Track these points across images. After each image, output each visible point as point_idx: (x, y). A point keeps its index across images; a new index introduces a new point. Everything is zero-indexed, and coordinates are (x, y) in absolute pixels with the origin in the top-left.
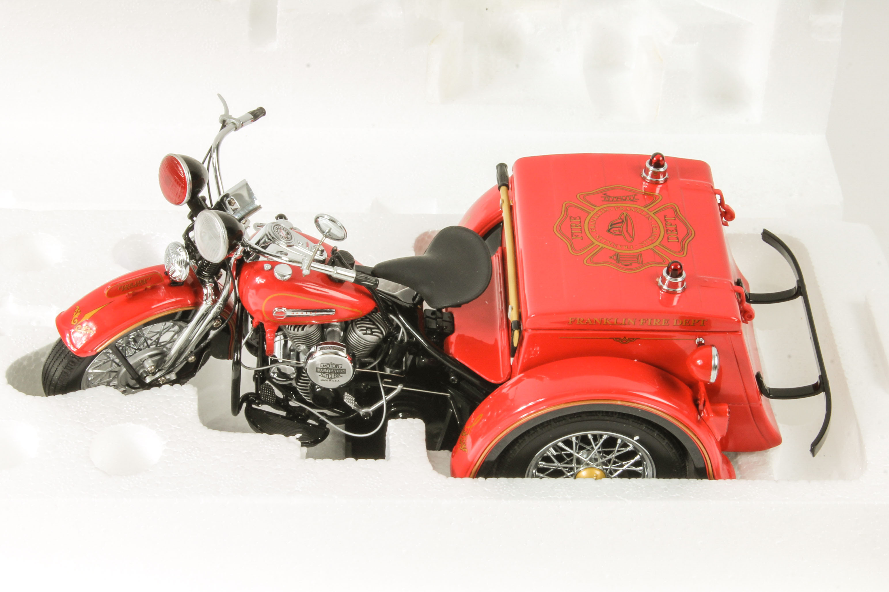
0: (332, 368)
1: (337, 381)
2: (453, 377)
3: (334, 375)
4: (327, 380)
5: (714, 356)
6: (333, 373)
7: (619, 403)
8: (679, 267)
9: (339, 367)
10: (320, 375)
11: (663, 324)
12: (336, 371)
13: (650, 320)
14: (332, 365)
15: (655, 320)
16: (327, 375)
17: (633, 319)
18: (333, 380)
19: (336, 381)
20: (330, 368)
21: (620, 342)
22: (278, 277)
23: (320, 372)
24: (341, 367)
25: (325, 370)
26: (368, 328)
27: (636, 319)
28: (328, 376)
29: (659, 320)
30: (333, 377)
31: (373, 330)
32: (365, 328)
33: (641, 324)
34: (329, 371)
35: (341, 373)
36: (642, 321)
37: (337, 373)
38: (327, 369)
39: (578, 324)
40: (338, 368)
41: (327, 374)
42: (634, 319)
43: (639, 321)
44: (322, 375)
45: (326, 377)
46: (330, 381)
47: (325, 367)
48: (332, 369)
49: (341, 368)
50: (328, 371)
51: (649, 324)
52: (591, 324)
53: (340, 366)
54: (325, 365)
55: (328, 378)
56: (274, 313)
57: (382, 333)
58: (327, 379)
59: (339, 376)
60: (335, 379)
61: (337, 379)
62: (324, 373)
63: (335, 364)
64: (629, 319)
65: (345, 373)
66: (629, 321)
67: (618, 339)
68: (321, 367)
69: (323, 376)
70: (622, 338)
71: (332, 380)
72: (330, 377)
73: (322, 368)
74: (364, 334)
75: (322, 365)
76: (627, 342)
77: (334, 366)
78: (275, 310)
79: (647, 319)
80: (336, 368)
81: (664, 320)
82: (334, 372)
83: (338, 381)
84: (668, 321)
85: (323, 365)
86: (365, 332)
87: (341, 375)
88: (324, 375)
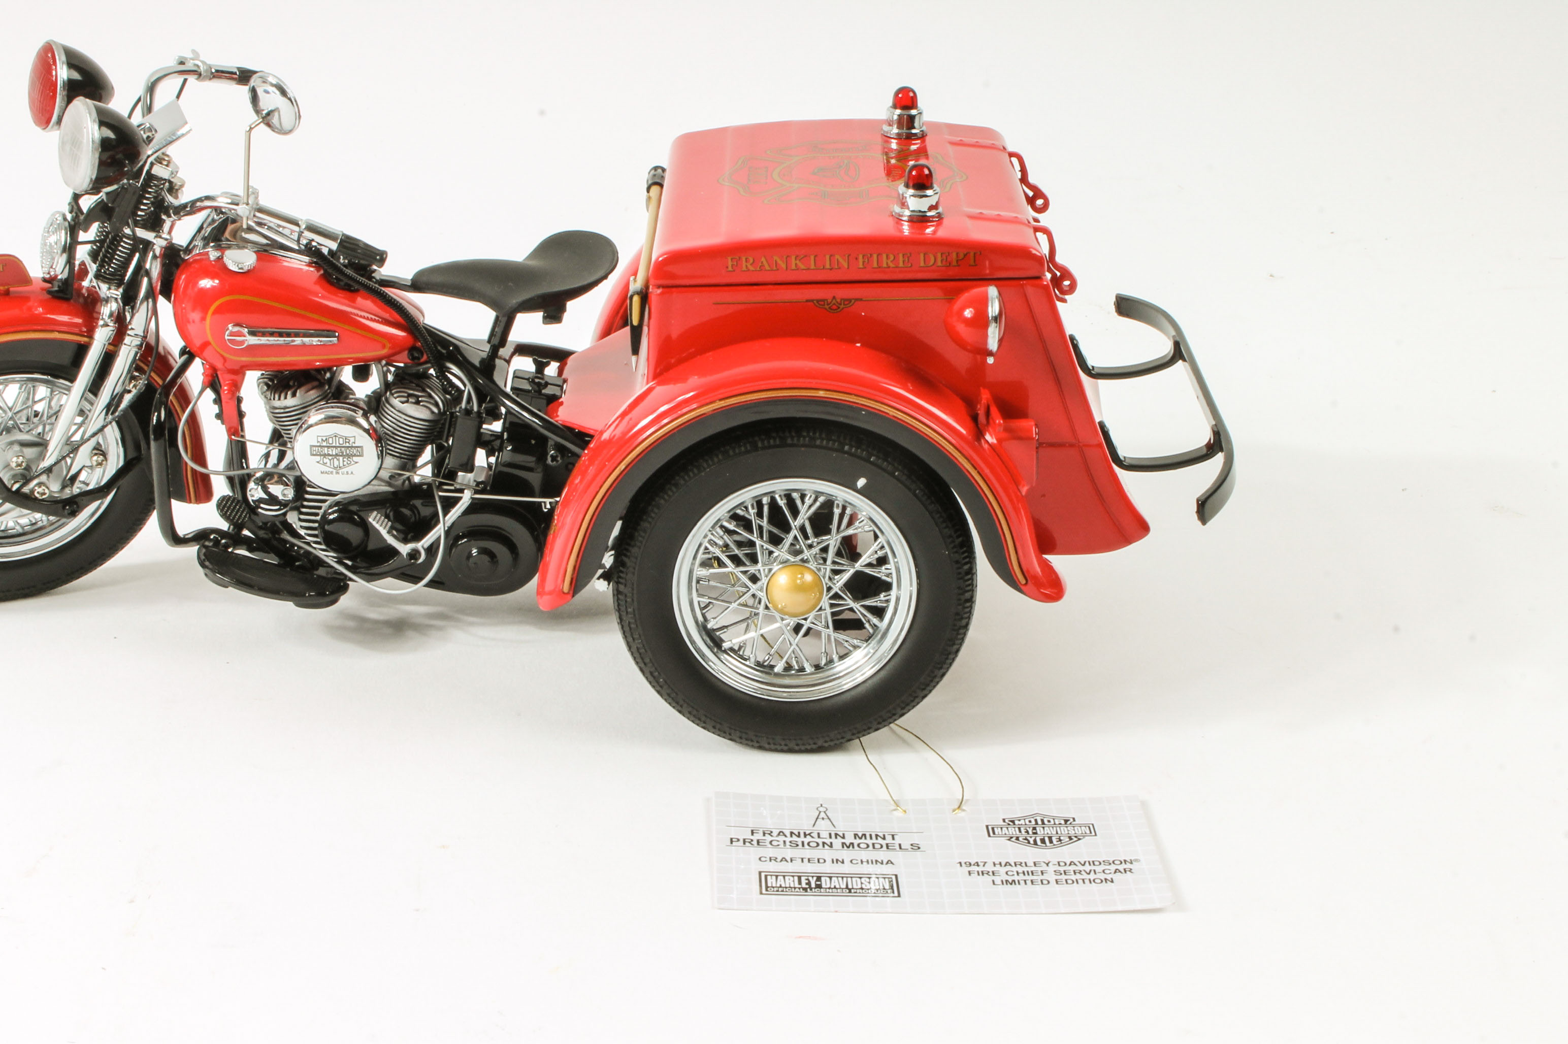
0: (338, 445)
1: (350, 473)
2: (553, 452)
3: (344, 461)
4: (332, 473)
5: (992, 299)
6: (341, 456)
7: (821, 393)
8: (926, 172)
9: (351, 443)
10: (318, 462)
11: (901, 265)
12: (346, 452)
13: (875, 256)
14: (337, 438)
15: (884, 256)
16: (330, 460)
17: (845, 255)
18: (343, 470)
19: (347, 473)
20: (334, 445)
21: (826, 309)
22: (233, 267)
23: (318, 455)
24: (354, 443)
25: (326, 449)
26: (410, 395)
27: (849, 255)
28: (332, 461)
29: (892, 257)
30: (341, 465)
31: (420, 399)
32: (406, 395)
33: (861, 266)
34: (332, 451)
35: (355, 455)
36: (861, 260)
37: (349, 456)
38: (328, 447)
39: (744, 271)
40: (347, 445)
41: (330, 458)
42: (847, 256)
43: (856, 259)
44: (321, 462)
45: (328, 464)
46: (337, 473)
47: (324, 444)
48: (339, 447)
49: (354, 445)
50: (331, 453)
51: (875, 265)
52: (769, 269)
53: (352, 440)
54: (324, 439)
55: (332, 466)
56: (227, 333)
57: (437, 405)
58: (331, 470)
59: (353, 463)
60: (345, 470)
61: (349, 469)
62: (325, 455)
63: (342, 437)
64: (837, 257)
65: (361, 455)
66: (838, 260)
67: (822, 303)
68: (319, 444)
69: (325, 464)
70: (829, 301)
71: (340, 471)
72: (335, 466)
73: (320, 446)
74: (403, 403)
75: (320, 439)
76: (839, 308)
77: (341, 440)
78: (228, 329)
79: (869, 255)
80: (344, 445)
81: (901, 255)
82: (343, 453)
83: (352, 473)
84: (908, 257)
85: (322, 440)
86: (405, 399)
87: (355, 459)
88: (326, 460)
